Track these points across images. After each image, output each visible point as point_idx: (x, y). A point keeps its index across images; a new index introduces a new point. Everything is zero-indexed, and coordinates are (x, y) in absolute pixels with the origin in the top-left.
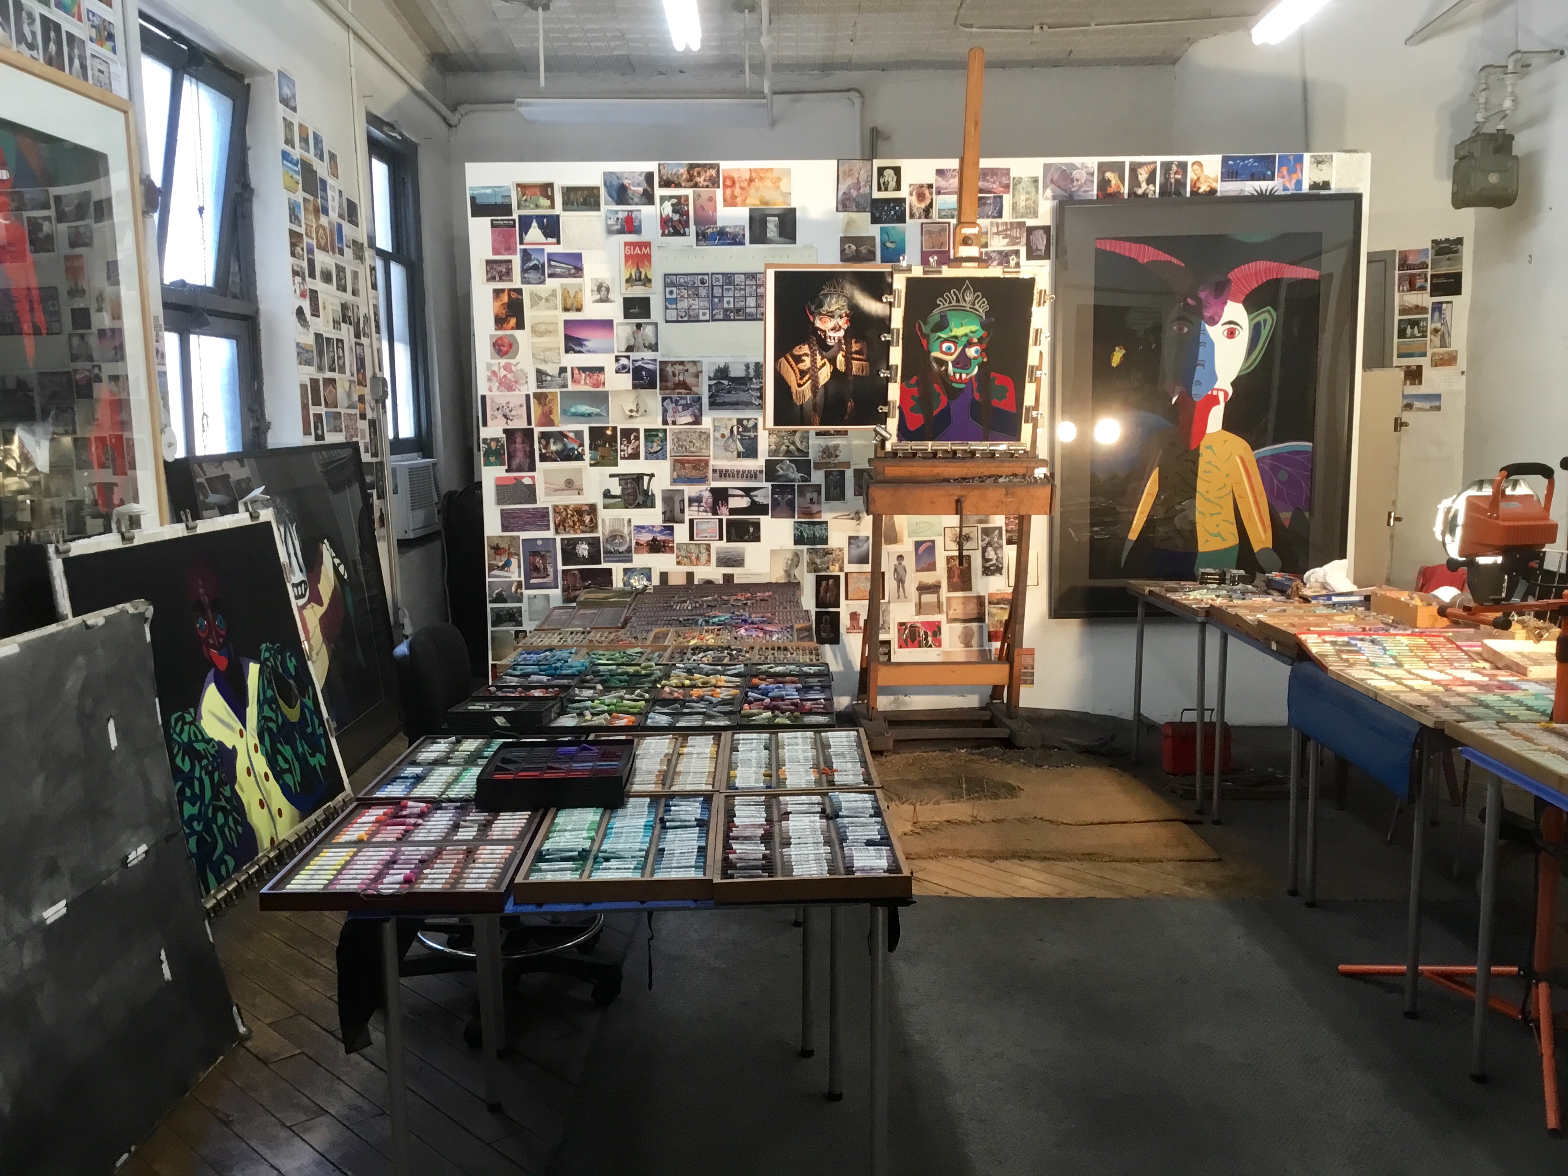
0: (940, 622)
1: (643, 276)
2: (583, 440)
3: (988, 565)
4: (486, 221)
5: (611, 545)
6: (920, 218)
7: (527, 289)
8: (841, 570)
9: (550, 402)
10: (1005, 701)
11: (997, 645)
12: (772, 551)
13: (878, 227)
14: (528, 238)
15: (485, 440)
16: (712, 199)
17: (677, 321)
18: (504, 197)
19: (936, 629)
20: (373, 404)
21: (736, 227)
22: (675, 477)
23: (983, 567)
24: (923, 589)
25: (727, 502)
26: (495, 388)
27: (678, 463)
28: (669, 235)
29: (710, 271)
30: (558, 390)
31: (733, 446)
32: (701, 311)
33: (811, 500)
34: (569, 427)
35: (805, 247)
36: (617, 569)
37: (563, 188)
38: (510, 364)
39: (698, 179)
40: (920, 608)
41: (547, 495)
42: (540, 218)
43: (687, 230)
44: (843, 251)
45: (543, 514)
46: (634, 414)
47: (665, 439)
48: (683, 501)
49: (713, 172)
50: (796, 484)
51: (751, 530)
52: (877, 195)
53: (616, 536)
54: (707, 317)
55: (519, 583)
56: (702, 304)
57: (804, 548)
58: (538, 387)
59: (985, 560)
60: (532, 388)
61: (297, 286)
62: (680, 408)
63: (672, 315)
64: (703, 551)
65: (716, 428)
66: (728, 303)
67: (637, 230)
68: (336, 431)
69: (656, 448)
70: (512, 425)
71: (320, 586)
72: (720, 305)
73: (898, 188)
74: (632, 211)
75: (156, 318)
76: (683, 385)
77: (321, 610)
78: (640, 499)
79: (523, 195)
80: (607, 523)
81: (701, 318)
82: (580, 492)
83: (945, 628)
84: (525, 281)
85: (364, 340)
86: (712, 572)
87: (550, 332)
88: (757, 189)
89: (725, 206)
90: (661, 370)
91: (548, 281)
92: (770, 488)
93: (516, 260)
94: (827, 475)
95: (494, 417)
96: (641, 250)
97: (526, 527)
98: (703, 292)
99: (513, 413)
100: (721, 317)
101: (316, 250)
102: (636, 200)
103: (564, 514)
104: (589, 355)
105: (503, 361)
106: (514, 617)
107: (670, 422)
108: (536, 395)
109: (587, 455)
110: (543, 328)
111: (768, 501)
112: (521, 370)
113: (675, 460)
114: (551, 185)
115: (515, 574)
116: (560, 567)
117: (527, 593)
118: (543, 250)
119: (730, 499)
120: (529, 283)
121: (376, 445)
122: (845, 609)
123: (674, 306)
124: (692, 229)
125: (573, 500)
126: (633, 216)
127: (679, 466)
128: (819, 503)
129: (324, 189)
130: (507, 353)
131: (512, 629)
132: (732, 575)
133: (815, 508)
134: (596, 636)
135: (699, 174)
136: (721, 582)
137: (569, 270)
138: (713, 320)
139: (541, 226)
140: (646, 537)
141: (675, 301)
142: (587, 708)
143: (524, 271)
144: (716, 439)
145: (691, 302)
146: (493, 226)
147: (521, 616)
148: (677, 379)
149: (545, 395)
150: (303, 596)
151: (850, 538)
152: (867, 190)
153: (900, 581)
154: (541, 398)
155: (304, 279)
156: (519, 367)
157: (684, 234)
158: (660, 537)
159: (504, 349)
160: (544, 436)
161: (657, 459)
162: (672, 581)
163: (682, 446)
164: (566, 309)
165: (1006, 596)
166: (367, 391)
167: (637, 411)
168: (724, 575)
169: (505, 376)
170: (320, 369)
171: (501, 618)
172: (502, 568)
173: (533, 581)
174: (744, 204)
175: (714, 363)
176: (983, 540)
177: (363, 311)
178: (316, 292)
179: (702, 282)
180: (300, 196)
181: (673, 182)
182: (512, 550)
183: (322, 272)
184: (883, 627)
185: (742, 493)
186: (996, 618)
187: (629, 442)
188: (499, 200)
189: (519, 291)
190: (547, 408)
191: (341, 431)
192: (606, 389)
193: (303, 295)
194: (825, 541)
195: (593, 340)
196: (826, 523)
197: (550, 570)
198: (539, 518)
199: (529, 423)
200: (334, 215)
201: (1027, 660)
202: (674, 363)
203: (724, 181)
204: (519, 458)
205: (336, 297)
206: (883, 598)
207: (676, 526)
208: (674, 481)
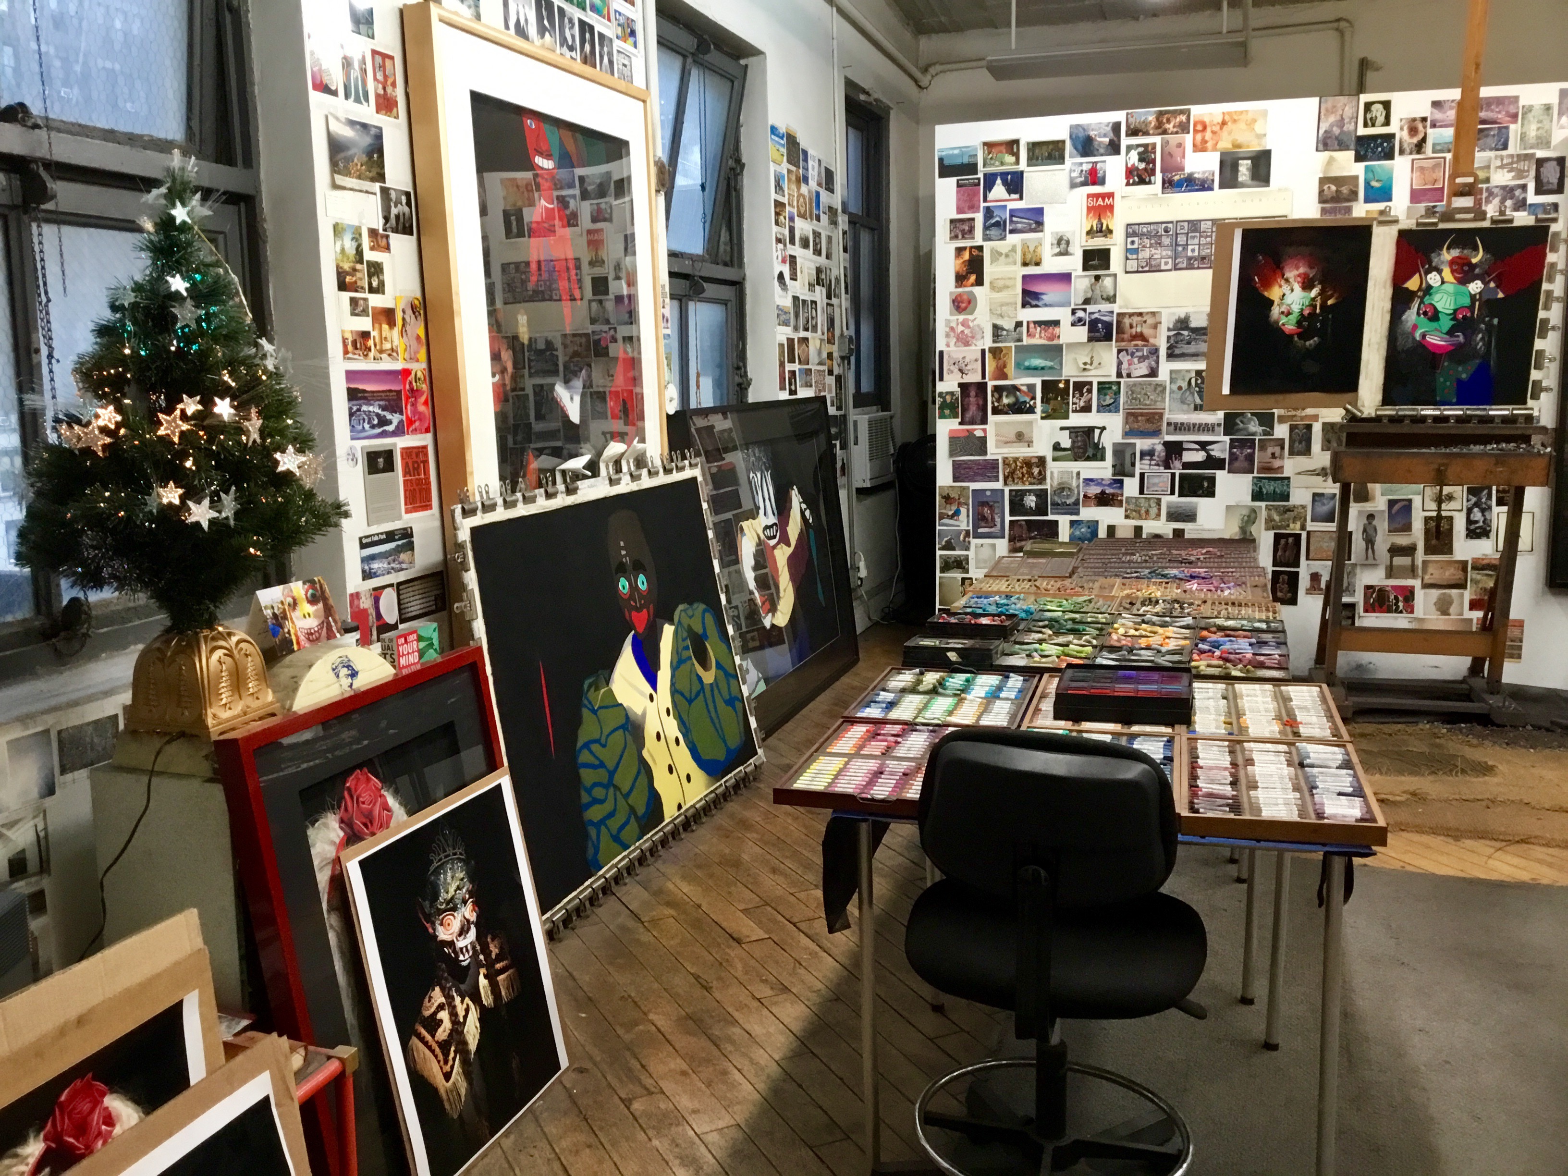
0: (1413, 587)
1: (1104, 227)
2: (1035, 393)
3: (1472, 527)
4: (953, 180)
5: (1059, 497)
6: (1411, 153)
7: (987, 246)
8: (1303, 528)
9: (1004, 356)
10: (1486, 675)
11: (1480, 614)
12: (1228, 507)
13: (1362, 165)
14: (991, 196)
15: (941, 394)
16: (1180, 145)
17: (1137, 272)
18: (970, 156)
19: (1408, 595)
20: (839, 360)
21: (1204, 172)
22: (1128, 430)
23: (1467, 529)
24: (1395, 551)
25: (1181, 456)
26: (952, 344)
27: (1130, 416)
28: (1134, 184)
29: (1174, 219)
30: (1013, 345)
31: (1190, 398)
32: (1163, 261)
33: (1273, 454)
34: (1021, 381)
35: (1280, 190)
36: (1064, 521)
37: (1028, 144)
38: (968, 320)
39: (1167, 126)
40: (1391, 572)
41: (997, 447)
42: (1004, 175)
43: (1152, 178)
44: (1321, 192)
45: (994, 464)
46: (1088, 367)
47: (1118, 392)
48: (1135, 454)
49: (1183, 118)
50: (1257, 438)
51: (1206, 484)
52: (1362, 131)
53: (1063, 489)
54: (1169, 266)
55: (967, 533)
56: (1164, 253)
57: (1263, 504)
58: (994, 342)
59: (1469, 522)
60: (987, 343)
61: (779, 252)
62: (1136, 360)
63: (1132, 265)
64: (1153, 505)
65: (1172, 381)
66: (1193, 250)
67: (1102, 182)
68: (807, 386)
69: (1109, 400)
70: (967, 379)
71: (789, 529)
72: (1183, 254)
73: (1387, 122)
74: (1096, 163)
75: (663, 287)
76: (1141, 337)
77: (789, 551)
78: (1090, 452)
79: (989, 153)
80: (1056, 475)
81: (1163, 267)
82: (1030, 444)
83: (1420, 595)
84: (987, 238)
85: (834, 301)
86: (1163, 527)
87: (1008, 287)
88: (1230, 133)
89: (1194, 151)
90: (1118, 322)
91: (1009, 236)
92: (1228, 442)
93: (979, 217)
94: (1292, 428)
95: (951, 372)
96: (1104, 200)
97: (978, 478)
98: (1166, 241)
99: (969, 367)
100: (1184, 265)
101: (796, 218)
102: (1102, 151)
103: (1013, 466)
104: (1046, 309)
105: (961, 318)
106: (960, 564)
107: (1124, 374)
108: (991, 350)
109: (1039, 408)
110: (1000, 283)
111: (1226, 455)
112: (978, 326)
113: (1128, 413)
114: (1016, 142)
115: (964, 522)
116: (1008, 518)
117: (974, 542)
118: (1005, 207)
119: (1185, 453)
120: (990, 240)
121: (841, 400)
122: (1304, 570)
123: (1135, 257)
124: (1158, 177)
125: (1021, 452)
126: (1099, 166)
127: (1131, 419)
128: (1282, 457)
129: (806, 160)
130: (965, 309)
131: (958, 575)
132: (1183, 530)
133: (1277, 463)
134: (1043, 584)
135: (1168, 121)
136: (1171, 536)
137: (1030, 225)
138: (1176, 269)
139: (1005, 183)
140: (1094, 490)
141: (1136, 251)
142: (1036, 650)
143: (986, 228)
144: (1172, 392)
145: (1153, 251)
146: (959, 185)
147: (968, 563)
148: (1134, 331)
149: (1000, 350)
150: (774, 537)
151: (1315, 495)
152: (1351, 127)
153: (1370, 542)
154: (995, 352)
155: (785, 245)
156: (976, 323)
157: (1150, 183)
158: (1109, 491)
159: (963, 305)
160: (997, 389)
161: (1110, 411)
162: (1120, 534)
163: (1135, 399)
164: (1025, 264)
165: (1494, 562)
166: (835, 349)
167: (1091, 364)
168: (1175, 530)
169: (962, 332)
170: (796, 329)
171: (947, 566)
172: (951, 517)
173: (980, 530)
174: (1215, 149)
175: (1174, 314)
176: (1468, 501)
177: (835, 273)
178: (795, 257)
179: (1166, 231)
180: (785, 167)
181: (1140, 131)
182: (962, 500)
183: (801, 239)
184: (1347, 589)
185: (1197, 447)
186: (1480, 586)
187: (1082, 395)
188: (966, 160)
189: (980, 248)
190: (1001, 362)
191: (811, 386)
192: (1061, 342)
193: (784, 261)
194: (1286, 497)
195: (1051, 293)
196: (1288, 478)
197: (998, 520)
198: (989, 470)
199: (984, 377)
200: (813, 184)
201: (1512, 632)
202: (1131, 315)
203: (1195, 126)
204: (973, 410)
205: (811, 260)
206: (1349, 559)
207: (1127, 481)
208: (1126, 434)
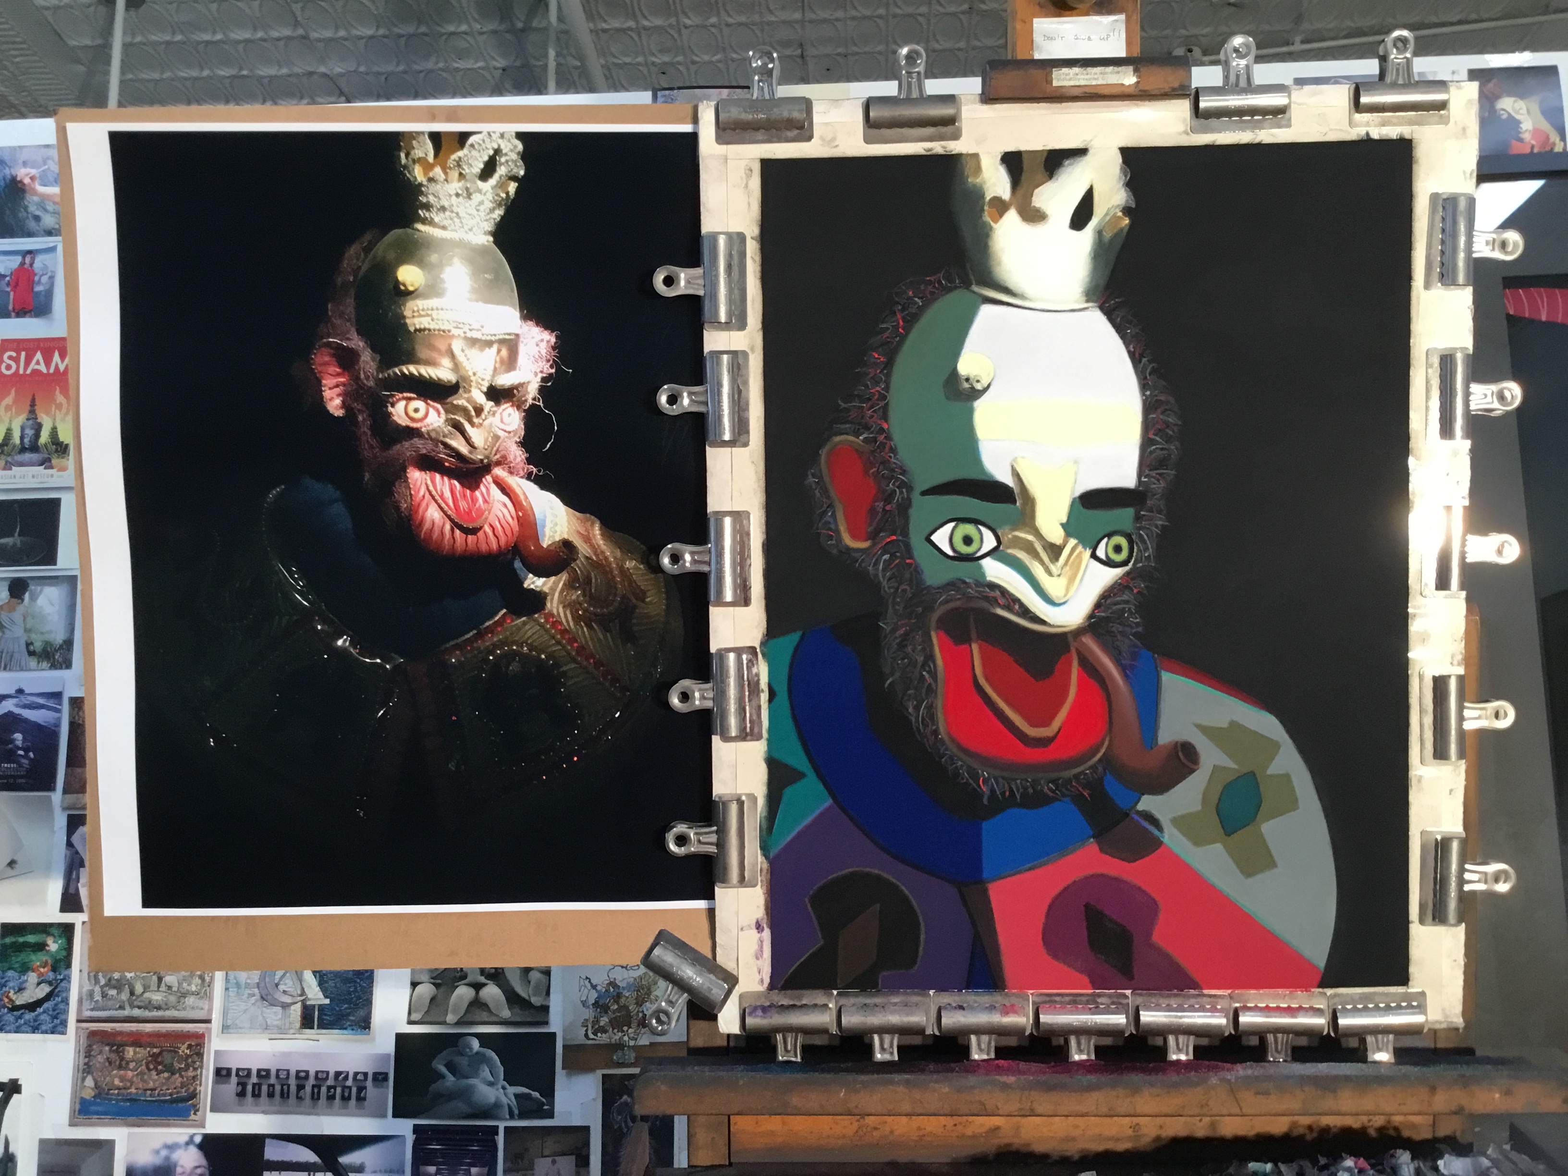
1: (44, 437)
22: (88, 1094)
27: (102, 1047)
74: (31, 251)
92: (410, 1139)
94: (611, 1090)
96: (48, 362)
113: (92, 1034)
126: (38, 264)
127: (102, 1054)
163: (118, 986)
185: (308, 1156)
